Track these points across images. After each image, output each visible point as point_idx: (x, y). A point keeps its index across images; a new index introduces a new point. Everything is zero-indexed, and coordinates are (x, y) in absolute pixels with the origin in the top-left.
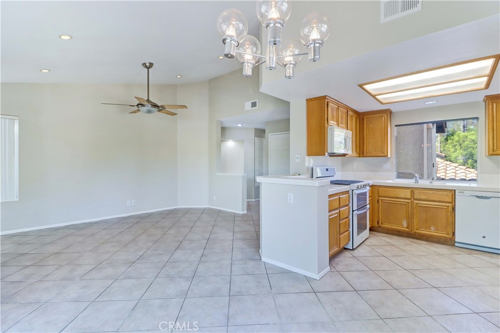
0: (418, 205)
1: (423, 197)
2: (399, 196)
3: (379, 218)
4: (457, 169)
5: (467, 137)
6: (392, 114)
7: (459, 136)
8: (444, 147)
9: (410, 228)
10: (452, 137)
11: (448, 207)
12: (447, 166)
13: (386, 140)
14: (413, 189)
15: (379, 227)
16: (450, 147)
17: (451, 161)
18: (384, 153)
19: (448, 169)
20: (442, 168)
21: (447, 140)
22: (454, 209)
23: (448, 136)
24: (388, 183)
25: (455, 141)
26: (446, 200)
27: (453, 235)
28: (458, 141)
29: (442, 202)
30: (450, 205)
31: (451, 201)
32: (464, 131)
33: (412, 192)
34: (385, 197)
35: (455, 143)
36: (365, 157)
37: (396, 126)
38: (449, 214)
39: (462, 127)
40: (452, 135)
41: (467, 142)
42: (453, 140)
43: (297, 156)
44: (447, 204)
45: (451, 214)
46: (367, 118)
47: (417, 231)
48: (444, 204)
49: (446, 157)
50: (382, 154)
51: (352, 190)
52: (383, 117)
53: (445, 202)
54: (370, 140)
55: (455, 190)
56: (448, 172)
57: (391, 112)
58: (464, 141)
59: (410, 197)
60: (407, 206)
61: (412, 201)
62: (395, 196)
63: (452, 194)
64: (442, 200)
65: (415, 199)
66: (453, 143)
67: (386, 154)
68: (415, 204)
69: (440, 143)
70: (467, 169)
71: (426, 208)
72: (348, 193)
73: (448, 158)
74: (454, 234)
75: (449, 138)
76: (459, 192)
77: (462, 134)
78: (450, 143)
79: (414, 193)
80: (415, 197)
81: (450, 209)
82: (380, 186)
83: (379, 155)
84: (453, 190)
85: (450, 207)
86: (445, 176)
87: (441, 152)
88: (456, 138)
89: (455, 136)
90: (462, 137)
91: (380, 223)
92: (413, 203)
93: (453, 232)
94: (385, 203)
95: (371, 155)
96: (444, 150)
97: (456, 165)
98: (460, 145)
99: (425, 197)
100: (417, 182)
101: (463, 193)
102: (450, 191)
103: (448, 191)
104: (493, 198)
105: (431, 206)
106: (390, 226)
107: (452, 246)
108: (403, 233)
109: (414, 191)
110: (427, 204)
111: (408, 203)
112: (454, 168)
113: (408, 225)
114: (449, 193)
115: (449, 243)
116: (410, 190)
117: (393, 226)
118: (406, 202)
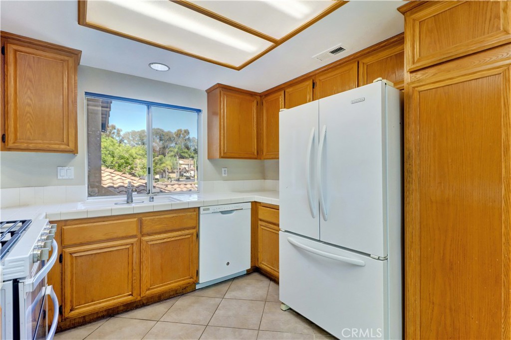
0: (150, 243)
3: (63, 300)
9: (135, 294)
11: (191, 234)
14: (141, 216)
15: (65, 319)
18: (68, 146)
24: (88, 212)
26: (188, 226)
29: (184, 229)
30: (193, 231)
31: (194, 225)
33: (140, 222)
34: (81, 244)
37: (87, 93)
38: (193, 245)
45: (195, 245)
47: (148, 292)
48: (187, 231)
50: (64, 148)
52: (65, 64)
53: (188, 229)
54: (28, 109)
59: (135, 233)
60: (130, 252)
61: (138, 240)
65: (143, 235)
67: (72, 147)
68: (145, 243)
70: (123, 175)
71: (163, 245)
74: (197, 274)
79: (142, 223)
80: (145, 230)
82: (66, 221)
83: (56, 147)
84: (197, 208)
85: (193, 234)
91: (68, 309)
92: (141, 242)
93: (197, 271)
94: (79, 260)
95: (31, 147)
97: (112, 171)
99: (161, 226)
100: (130, 200)
101: (208, 209)
102: (193, 210)
103: (191, 210)
104: (235, 211)
105: (169, 240)
106: (93, 307)
107: (192, 291)
108: (118, 307)
109: (144, 219)
110: (164, 239)
111: (132, 244)
112: (109, 174)
113: (132, 289)
114: (192, 213)
115: (188, 289)
116: (135, 219)
117: (100, 303)
118: (127, 245)
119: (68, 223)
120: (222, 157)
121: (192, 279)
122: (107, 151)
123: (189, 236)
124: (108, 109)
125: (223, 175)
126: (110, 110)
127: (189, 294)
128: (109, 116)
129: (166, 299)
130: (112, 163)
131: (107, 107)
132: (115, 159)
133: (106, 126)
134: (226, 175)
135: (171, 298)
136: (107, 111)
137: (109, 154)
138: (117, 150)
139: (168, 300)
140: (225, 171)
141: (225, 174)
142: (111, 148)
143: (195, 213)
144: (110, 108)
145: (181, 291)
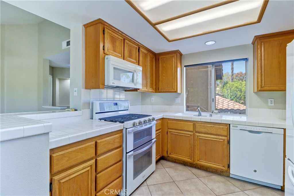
0: (199, 137)
1: (203, 130)
2: (184, 129)
3: (168, 149)
4: (229, 102)
5: (233, 85)
6: (182, 56)
7: (230, 84)
8: (222, 90)
9: (192, 159)
10: (226, 85)
11: (224, 140)
12: (224, 101)
13: (176, 77)
14: (195, 122)
15: (168, 157)
16: (225, 90)
17: (225, 98)
19: (224, 102)
20: (221, 102)
21: (224, 86)
22: (229, 142)
23: (224, 84)
24: (175, 116)
25: (228, 86)
26: (221, 134)
27: (228, 168)
28: (229, 87)
29: (219, 135)
30: (225, 138)
31: (226, 135)
32: (232, 82)
33: (194, 125)
34: (172, 129)
35: (228, 88)
36: (160, 92)
37: (185, 66)
38: (225, 147)
39: (231, 80)
40: (226, 84)
41: (233, 88)
42: (227, 86)
43: (75, 90)
44: (223, 138)
45: (226, 147)
46: (161, 58)
47: (198, 162)
48: (221, 137)
49: (223, 95)
50: (173, 90)
51: (126, 128)
52: (174, 57)
53: (222, 136)
54: (164, 78)
55: (230, 124)
56: (224, 104)
57: (181, 55)
58: (232, 87)
59: (192, 130)
60: (190, 138)
61: (194, 134)
62: (180, 129)
63: (228, 128)
64: (219, 133)
65: (196, 132)
66: (227, 88)
67: (175, 90)
68: (196, 136)
69: (221, 88)
70: (234, 103)
71: (206, 141)
72: (122, 132)
73: (224, 96)
74: (229, 166)
75: (225, 85)
76: (233, 126)
77: (231, 83)
78: (225, 88)
79: (195, 126)
80: (197, 130)
81: (226, 142)
84: (228, 124)
85: (226, 140)
86: (223, 107)
87: (221, 93)
88: (228, 85)
89: (228, 84)
90: (231, 85)
91: (169, 153)
92: (195, 135)
93: (228, 164)
94: (172, 135)
95: (165, 91)
96: (222, 92)
97: (228, 100)
98: (230, 89)
99: (204, 130)
100: (200, 115)
101: (237, 127)
102: (225, 125)
103: (224, 125)
104: (263, 133)
105: (209, 139)
106: (176, 156)
107: (227, 176)
108: (187, 163)
109: (196, 124)
110: (206, 137)
111: (191, 135)
112: (227, 102)
113: (191, 157)
114: (224, 127)
115: (225, 174)
116: (192, 123)
117: (179, 156)
118: (189, 135)
119: (169, 120)
120: (260, 91)
121: (224, 168)
122: (237, 89)
123: (222, 140)
124: (221, 67)
125: (270, 104)
126: (222, 68)
127: (223, 176)
128: (222, 70)
129: (210, 172)
130: (240, 95)
131: (220, 66)
132: (242, 93)
133: (222, 76)
134: (273, 105)
135: (212, 173)
136: (220, 68)
137: (239, 90)
138: (244, 88)
139: (210, 173)
140: (271, 101)
141: (271, 103)
142: (240, 87)
143: (226, 127)
144: (222, 66)
145: (220, 172)
